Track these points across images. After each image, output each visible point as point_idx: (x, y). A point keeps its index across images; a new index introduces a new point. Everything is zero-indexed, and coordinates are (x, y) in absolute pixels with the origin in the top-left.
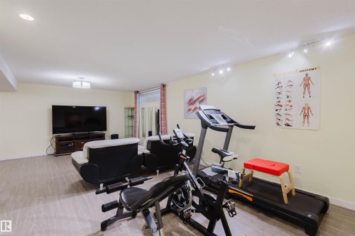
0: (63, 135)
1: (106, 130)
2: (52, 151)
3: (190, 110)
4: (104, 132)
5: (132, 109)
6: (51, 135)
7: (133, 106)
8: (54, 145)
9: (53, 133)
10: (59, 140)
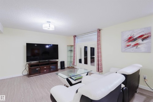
0: (33, 62)
1: (58, 59)
2: (26, 72)
3: (128, 46)
4: (57, 60)
5: (71, 46)
6: (26, 63)
7: (73, 44)
8: (27, 69)
9: (27, 62)
10: (31, 66)
